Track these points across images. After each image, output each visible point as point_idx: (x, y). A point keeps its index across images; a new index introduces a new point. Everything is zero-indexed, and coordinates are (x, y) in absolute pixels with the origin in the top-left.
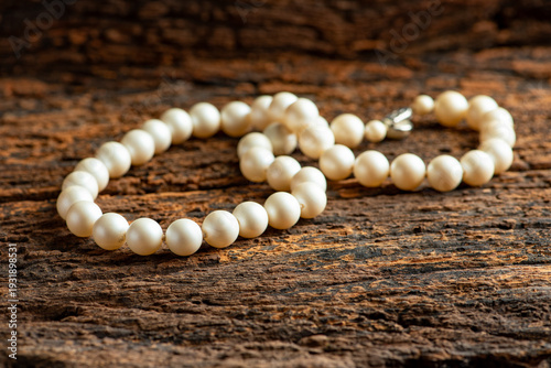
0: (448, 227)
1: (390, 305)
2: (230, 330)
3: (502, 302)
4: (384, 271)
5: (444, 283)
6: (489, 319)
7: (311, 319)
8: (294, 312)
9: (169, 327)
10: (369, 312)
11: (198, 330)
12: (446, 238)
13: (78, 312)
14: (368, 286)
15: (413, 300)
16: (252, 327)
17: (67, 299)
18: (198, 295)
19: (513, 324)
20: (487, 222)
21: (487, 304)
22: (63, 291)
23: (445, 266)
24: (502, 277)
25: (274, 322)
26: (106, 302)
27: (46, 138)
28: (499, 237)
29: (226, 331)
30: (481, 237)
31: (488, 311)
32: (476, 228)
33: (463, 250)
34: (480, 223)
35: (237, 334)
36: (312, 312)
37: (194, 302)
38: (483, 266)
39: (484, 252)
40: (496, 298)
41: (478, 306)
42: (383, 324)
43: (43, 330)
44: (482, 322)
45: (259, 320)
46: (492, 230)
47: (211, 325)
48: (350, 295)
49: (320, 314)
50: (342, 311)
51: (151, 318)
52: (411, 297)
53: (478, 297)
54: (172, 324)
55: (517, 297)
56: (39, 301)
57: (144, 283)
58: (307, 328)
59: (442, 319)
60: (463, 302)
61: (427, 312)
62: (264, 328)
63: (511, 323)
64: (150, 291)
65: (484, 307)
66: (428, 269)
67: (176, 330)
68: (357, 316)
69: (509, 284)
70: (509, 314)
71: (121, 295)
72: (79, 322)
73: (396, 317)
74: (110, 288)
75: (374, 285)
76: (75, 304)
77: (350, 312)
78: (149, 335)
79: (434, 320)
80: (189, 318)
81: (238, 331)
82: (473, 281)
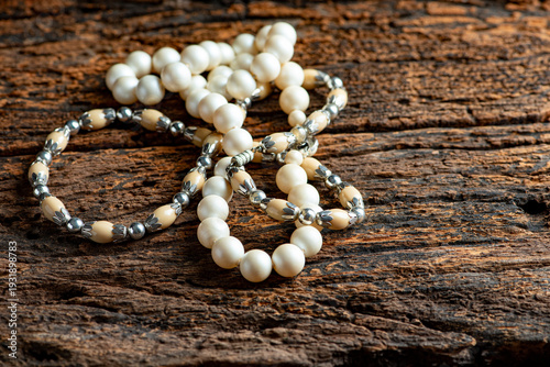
0: (398, 198)
1: (341, 292)
2: (207, 316)
3: (434, 290)
4: (339, 250)
5: (388, 266)
6: (422, 307)
7: (274, 306)
8: (260, 298)
9: (157, 311)
10: (323, 299)
11: (181, 315)
12: (395, 212)
13: (82, 292)
14: (324, 269)
15: (360, 287)
16: (226, 314)
17: (73, 277)
18: (182, 275)
19: (442, 312)
20: (432, 193)
21: (422, 291)
22: (71, 269)
23: (391, 245)
24: (437, 261)
25: (244, 308)
26: (107, 280)
27: (60, 74)
28: (440, 211)
29: (204, 318)
30: (424, 212)
31: (423, 298)
32: (422, 199)
33: (408, 226)
34: (425, 194)
35: (213, 320)
36: (276, 299)
37: (179, 283)
38: (424, 245)
39: (425, 230)
40: (429, 286)
41: (414, 293)
42: (334, 311)
43: (54, 314)
44: (416, 310)
45: (232, 306)
46: (435, 203)
47: (191, 311)
48: (309, 279)
49: (282, 300)
50: (301, 298)
51: (143, 301)
52: (358, 284)
53: (415, 284)
54: (160, 308)
55: (447, 284)
56: (50, 280)
57: (137, 262)
58: (270, 316)
59: (383, 306)
60: (402, 290)
61: (371, 299)
62: (235, 315)
63: (441, 311)
64: (143, 271)
65: (419, 294)
66: (376, 249)
67: (163, 314)
68: (312, 303)
69: (443, 267)
70: (440, 300)
71: (118, 274)
72: (83, 304)
73: (345, 303)
74: (109, 266)
75: (330, 266)
76: (80, 283)
77: (307, 299)
78: (140, 320)
79: (376, 307)
80: (173, 303)
81: (214, 318)
82: (412, 264)
